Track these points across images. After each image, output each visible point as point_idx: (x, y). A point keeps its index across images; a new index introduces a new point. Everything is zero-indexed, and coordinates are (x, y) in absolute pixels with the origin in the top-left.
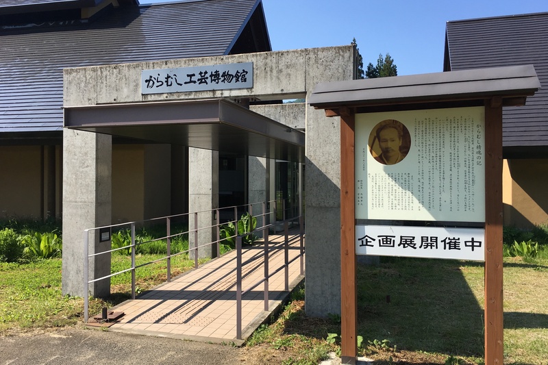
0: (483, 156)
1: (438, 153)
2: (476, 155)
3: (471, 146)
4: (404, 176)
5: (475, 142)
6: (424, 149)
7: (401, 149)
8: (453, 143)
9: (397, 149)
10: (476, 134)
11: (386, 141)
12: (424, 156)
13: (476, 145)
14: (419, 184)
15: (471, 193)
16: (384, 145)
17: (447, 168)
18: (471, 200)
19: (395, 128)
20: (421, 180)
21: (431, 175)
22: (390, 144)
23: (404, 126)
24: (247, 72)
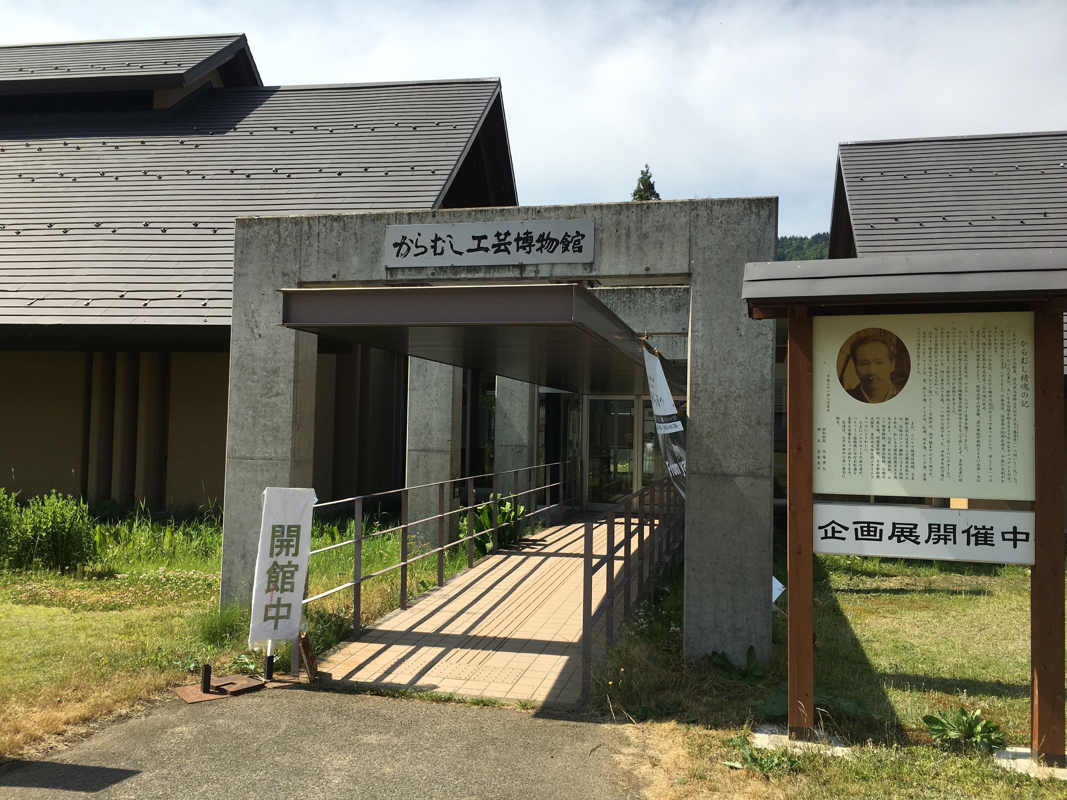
0: (1031, 392)
1: (957, 386)
2: (1020, 391)
3: (1013, 376)
4: (899, 423)
5: (1019, 369)
6: (933, 378)
7: (893, 377)
8: (981, 370)
9: (886, 377)
10: (1019, 356)
11: (867, 363)
12: (934, 389)
13: (1020, 373)
14: (924, 435)
15: (1012, 453)
16: (863, 370)
17: (972, 412)
18: (1012, 464)
19: (884, 342)
20: (929, 430)
21: (945, 421)
22: (874, 369)
23: (899, 341)
24: (583, 236)
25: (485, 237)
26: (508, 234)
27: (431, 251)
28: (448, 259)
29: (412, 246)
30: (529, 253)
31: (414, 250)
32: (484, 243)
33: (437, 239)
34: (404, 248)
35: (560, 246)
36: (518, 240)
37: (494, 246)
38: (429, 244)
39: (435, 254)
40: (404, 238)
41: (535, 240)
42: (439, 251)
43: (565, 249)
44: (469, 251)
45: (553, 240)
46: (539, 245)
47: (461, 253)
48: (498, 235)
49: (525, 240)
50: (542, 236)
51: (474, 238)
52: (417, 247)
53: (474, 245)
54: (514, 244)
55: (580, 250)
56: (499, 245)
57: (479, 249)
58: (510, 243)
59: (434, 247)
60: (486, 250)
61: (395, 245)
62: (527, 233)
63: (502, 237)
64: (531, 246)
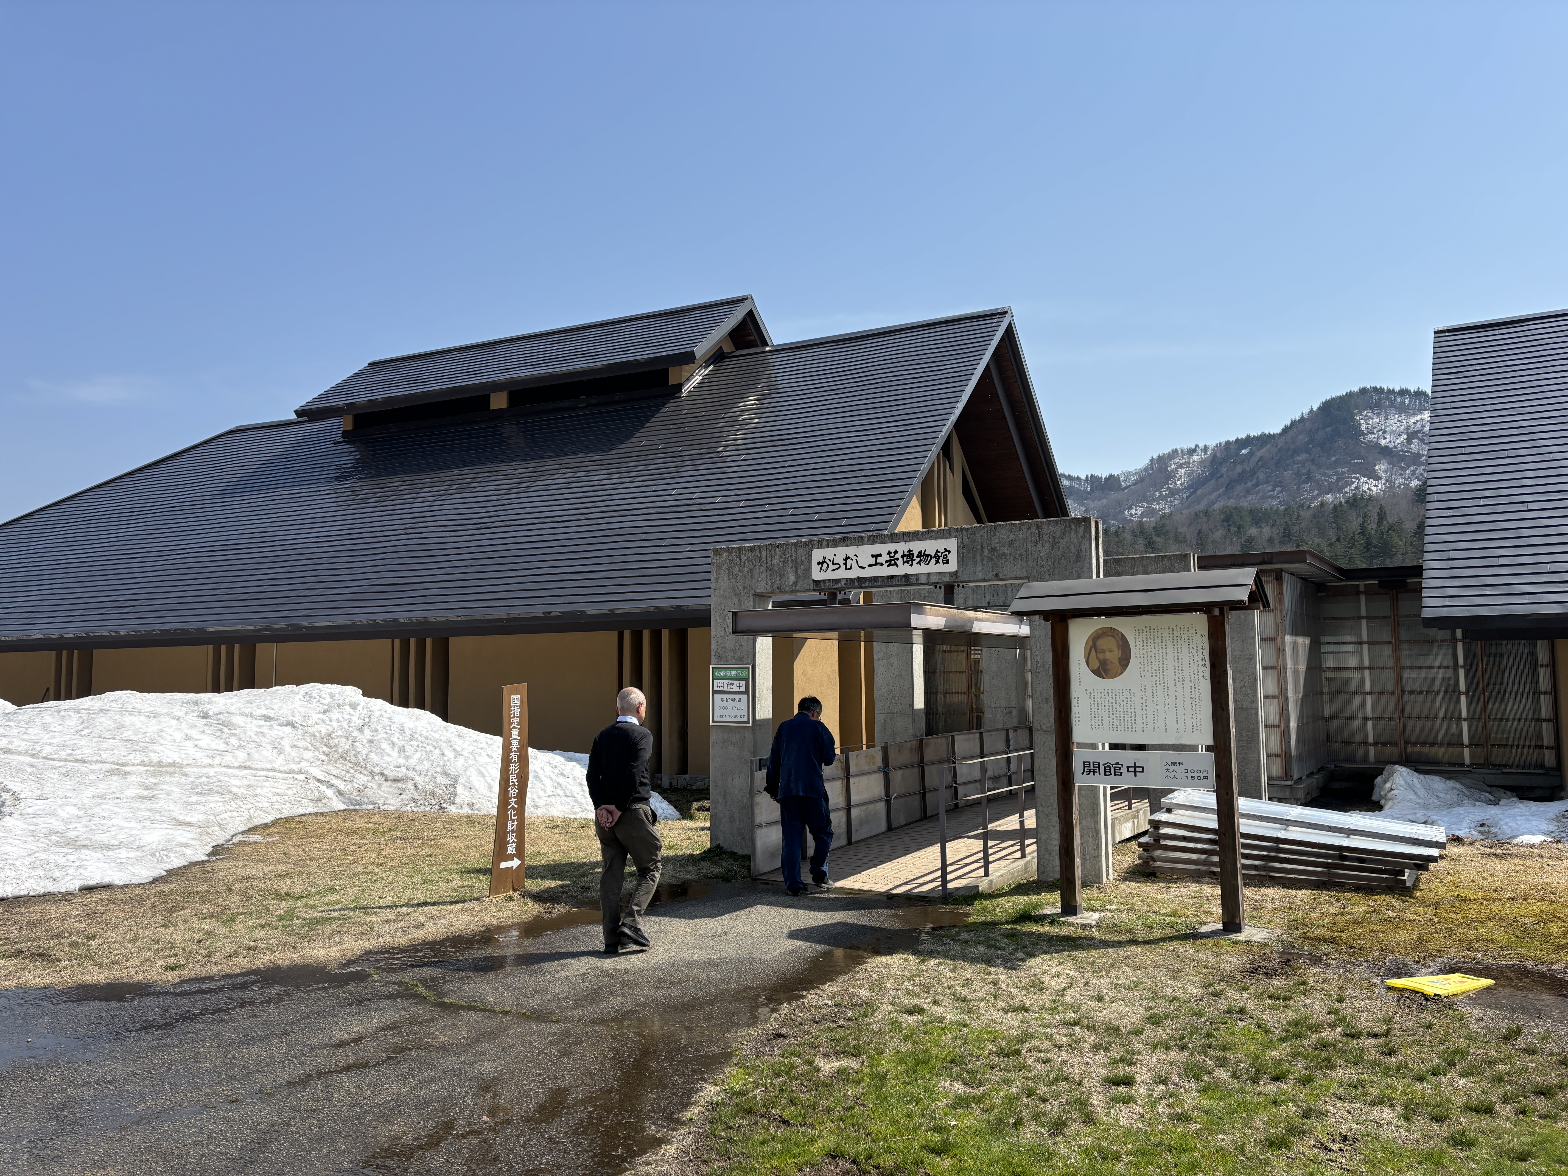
0: (1208, 669)
1: (1161, 666)
2: (1201, 669)
3: (1196, 659)
4: (1125, 693)
5: (1200, 654)
6: (1146, 661)
7: (1120, 660)
8: (1176, 655)
9: (1116, 661)
10: (1200, 645)
11: (1104, 651)
12: (1146, 669)
13: (1201, 657)
14: (1142, 701)
15: (1198, 712)
16: (1101, 656)
17: (1171, 684)
18: (1198, 720)
19: (1113, 636)
20: (1144, 697)
21: (1155, 691)
22: (1108, 655)
23: (1122, 635)
24: (949, 552)
25: (880, 555)
26: (896, 552)
27: (843, 567)
28: (855, 573)
29: (830, 564)
30: (911, 565)
31: (832, 567)
32: (880, 560)
33: (847, 558)
34: (825, 565)
35: (933, 560)
36: (903, 556)
37: (886, 562)
38: (842, 562)
39: (846, 569)
40: (825, 558)
41: (915, 555)
42: (848, 567)
43: (937, 562)
44: (870, 566)
45: (928, 555)
46: (918, 560)
47: (864, 568)
48: (889, 553)
49: (908, 556)
50: (920, 553)
51: (873, 556)
52: (833, 564)
53: (873, 561)
54: (901, 559)
55: (948, 562)
56: (890, 561)
57: (876, 564)
58: (898, 559)
59: (845, 564)
60: (882, 564)
61: (819, 563)
62: (910, 551)
63: (892, 555)
64: (912, 560)
